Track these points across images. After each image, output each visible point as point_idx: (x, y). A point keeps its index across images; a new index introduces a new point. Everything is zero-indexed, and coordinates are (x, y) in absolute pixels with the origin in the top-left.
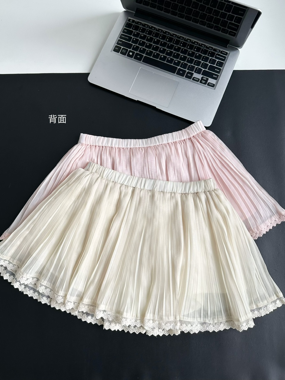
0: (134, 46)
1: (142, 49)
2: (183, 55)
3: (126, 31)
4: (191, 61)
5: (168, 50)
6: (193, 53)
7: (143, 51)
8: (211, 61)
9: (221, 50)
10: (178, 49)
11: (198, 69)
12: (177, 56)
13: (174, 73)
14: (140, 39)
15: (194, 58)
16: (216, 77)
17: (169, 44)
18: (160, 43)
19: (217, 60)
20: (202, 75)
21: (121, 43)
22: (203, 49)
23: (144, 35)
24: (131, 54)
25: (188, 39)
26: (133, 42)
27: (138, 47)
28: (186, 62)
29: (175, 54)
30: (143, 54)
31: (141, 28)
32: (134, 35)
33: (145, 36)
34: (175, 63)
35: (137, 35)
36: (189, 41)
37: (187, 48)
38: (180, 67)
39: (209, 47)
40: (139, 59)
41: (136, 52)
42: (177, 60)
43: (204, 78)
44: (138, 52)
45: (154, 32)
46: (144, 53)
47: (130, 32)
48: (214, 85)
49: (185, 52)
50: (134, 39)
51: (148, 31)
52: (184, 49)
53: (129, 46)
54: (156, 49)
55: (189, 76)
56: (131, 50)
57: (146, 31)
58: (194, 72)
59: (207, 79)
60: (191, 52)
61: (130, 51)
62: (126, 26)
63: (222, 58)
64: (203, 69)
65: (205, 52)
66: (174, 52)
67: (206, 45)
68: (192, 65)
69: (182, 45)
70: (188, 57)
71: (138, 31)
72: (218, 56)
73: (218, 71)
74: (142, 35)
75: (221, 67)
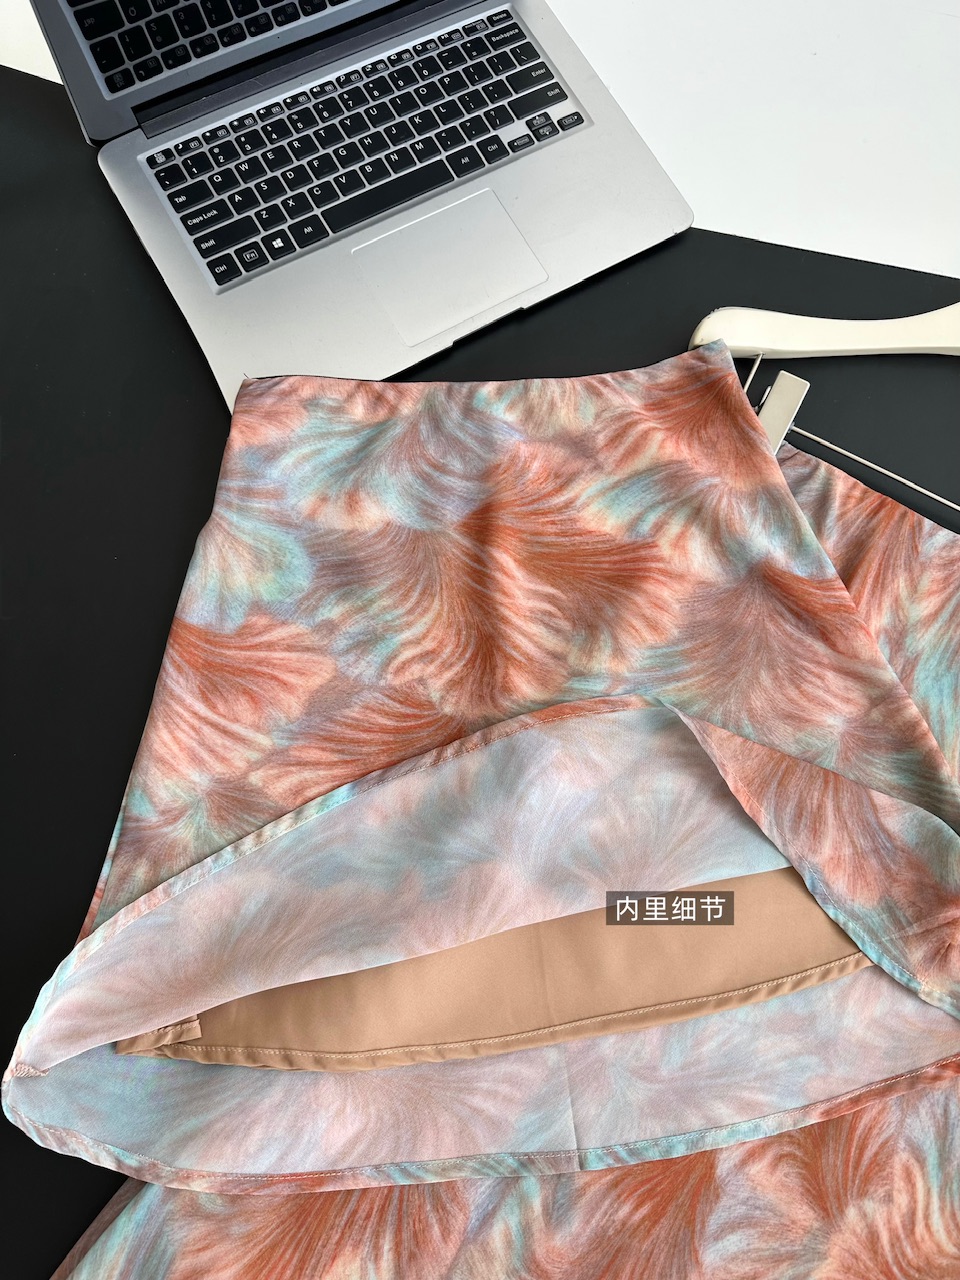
0: (258, 214)
1: (291, 202)
2: (415, 116)
3: (183, 199)
4: (451, 112)
5: (362, 139)
6: (431, 87)
7: (301, 204)
8: (497, 64)
9: (484, 16)
10: (383, 114)
11: (492, 113)
12: (403, 132)
13: (451, 178)
16: (557, 91)
17: (342, 123)
18: (317, 143)
19: (507, 49)
20: (518, 119)
21: (212, 242)
23: (247, 161)
24: (281, 245)
25: (372, 64)
26: (240, 208)
27: (273, 210)
28: (443, 128)
29: (395, 131)
30: (313, 213)
31: (216, 150)
32: (220, 188)
33: (253, 162)
34: (422, 155)
35: (228, 180)
36: (381, 66)
37: (399, 88)
38: (446, 150)
39: (447, 36)
40: (319, 234)
41: (284, 227)
42: (417, 143)
43: (535, 122)
44: (290, 222)
45: (264, 128)
46: (310, 209)
47: (198, 192)
48: (577, 114)
49: (406, 104)
50: (237, 198)
51: (243, 139)
52: (398, 97)
53: (246, 228)
54: (326, 166)
55: (496, 152)
56: (264, 234)
57: (237, 148)
58: (494, 129)
59: (546, 115)
60: (423, 91)
61: (268, 240)
62: (165, 187)
63: (511, 33)
64: (505, 102)
65: (454, 57)
66: (381, 129)
67: (434, 36)
68: (468, 117)
69: (376, 93)
70: (430, 107)
71: (217, 169)
72: (498, 38)
73: (542, 71)
74: (244, 167)
75: (537, 56)
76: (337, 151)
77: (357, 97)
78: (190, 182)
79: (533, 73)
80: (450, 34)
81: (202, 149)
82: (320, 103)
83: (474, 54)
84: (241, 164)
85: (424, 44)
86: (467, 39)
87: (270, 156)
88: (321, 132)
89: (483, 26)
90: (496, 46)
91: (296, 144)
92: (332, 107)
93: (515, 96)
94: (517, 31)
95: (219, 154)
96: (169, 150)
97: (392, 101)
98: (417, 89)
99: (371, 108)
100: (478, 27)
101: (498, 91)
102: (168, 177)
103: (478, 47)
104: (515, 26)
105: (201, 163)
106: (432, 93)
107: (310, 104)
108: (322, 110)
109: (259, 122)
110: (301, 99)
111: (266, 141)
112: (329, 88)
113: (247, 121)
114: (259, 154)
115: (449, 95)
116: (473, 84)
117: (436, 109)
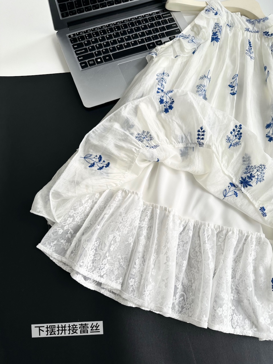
0: (95, 53)
1: (104, 50)
3: (76, 46)
4: (150, 33)
5: (125, 37)
6: (145, 26)
7: (107, 51)
10: (132, 31)
11: (160, 34)
12: (136, 36)
13: (147, 49)
14: (95, 45)
15: (150, 29)
16: (178, 30)
17: (120, 32)
18: (113, 36)
19: (167, 19)
20: (167, 36)
21: (82, 58)
22: (149, 18)
23: (94, 39)
24: (100, 61)
25: (130, 19)
26: (90, 50)
27: (99, 52)
28: (147, 36)
29: (134, 36)
30: (109, 54)
31: (87, 35)
32: (86, 45)
33: (96, 39)
34: (140, 43)
35: (89, 43)
36: (133, 19)
38: (147, 42)
39: (151, 14)
40: (111, 59)
41: (102, 56)
42: (139, 39)
43: (171, 38)
45: (100, 31)
46: (109, 52)
47: (80, 45)
49: (138, 29)
50: (90, 48)
51: (94, 33)
52: (136, 27)
53: (92, 55)
54: (115, 42)
55: (160, 44)
56: (95, 57)
57: (92, 35)
58: (160, 38)
60: (143, 27)
61: (96, 59)
62: (72, 43)
63: (168, 15)
64: (164, 32)
65: (153, 19)
66: (130, 35)
67: (148, 13)
68: (154, 34)
69: (130, 26)
70: (144, 31)
71: (86, 40)
72: (165, 16)
73: (175, 25)
74: (93, 40)
75: (174, 21)
76: (118, 39)
77: (125, 26)
78: (79, 42)
79: (173, 26)
81: (83, 35)
82: (116, 27)
83: (158, 19)
85: (145, 15)
86: (156, 15)
87: (100, 38)
88: (115, 34)
91: (108, 36)
92: (119, 28)
93: (167, 31)
96: (75, 34)
98: (141, 26)
99: (129, 29)
100: (160, 12)
101: (163, 29)
102: (73, 40)
103: (159, 17)
104: (169, 13)
105: (83, 38)
107: (113, 27)
108: (116, 28)
109: (99, 29)
110: (111, 25)
111: (100, 34)
112: (118, 23)
113: (96, 29)
114: (98, 37)
115: (150, 28)
116: (156, 27)
117: (146, 32)
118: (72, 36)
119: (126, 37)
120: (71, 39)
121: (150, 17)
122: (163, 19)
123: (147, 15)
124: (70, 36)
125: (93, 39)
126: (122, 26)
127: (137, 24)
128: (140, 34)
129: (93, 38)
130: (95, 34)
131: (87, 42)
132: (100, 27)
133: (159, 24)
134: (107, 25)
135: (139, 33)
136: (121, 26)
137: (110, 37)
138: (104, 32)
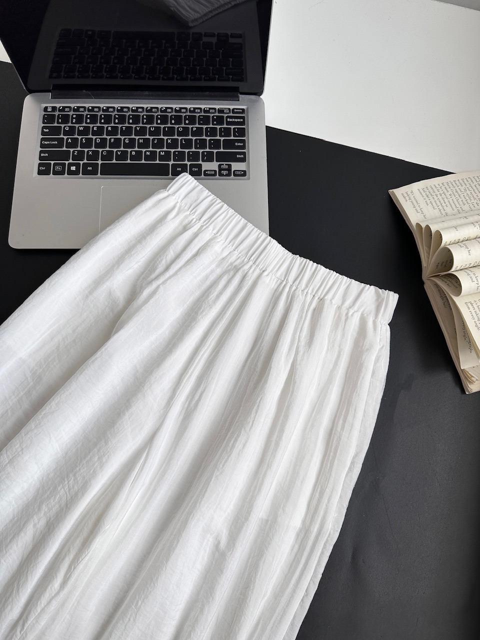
0: (74, 152)
1: (90, 153)
2: (170, 139)
3: (47, 130)
4: (188, 144)
5: (139, 139)
6: (186, 129)
8: (222, 132)
9: (232, 107)
10: (157, 132)
11: (206, 153)
12: (160, 144)
13: (168, 174)
14: (79, 137)
15: (190, 137)
16: (242, 156)
17: (136, 128)
18: (119, 131)
19: (232, 127)
20: (216, 161)
21: (47, 155)
22: (199, 116)
23: (84, 126)
25: (166, 107)
26: (69, 145)
27: (81, 153)
28: (179, 150)
29: (156, 142)
30: (97, 162)
31: (74, 116)
32: (66, 133)
33: (87, 129)
34: (161, 158)
35: (71, 131)
36: (169, 110)
37: (171, 123)
38: (174, 161)
39: (208, 109)
40: (94, 173)
41: (81, 162)
42: (163, 151)
43: (222, 166)
44: (85, 161)
45: (101, 115)
47: (57, 131)
48: (244, 171)
49: (170, 132)
50: (70, 140)
51: (89, 116)
52: (167, 127)
53: (65, 155)
54: (117, 143)
55: (197, 172)
56: (71, 161)
57: (84, 119)
58: (202, 161)
59: (230, 166)
60: (181, 129)
61: (70, 165)
62: (44, 123)
63: (239, 120)
64: (215, 151)
65: (205, 120)
66: (151, 138)
67: (203, 107)
68: (193, 150)
69: (159, 121)
70: (180, 138)
71: (70, 124)
72: (231, 120)
73: (241, 144)
74: (81, 128)
75: (244, 136)
76: (126, 138)
77: (150, 119)
78: (56, 125)
79: (236, 144)
80: (210, 108)
81: (69, 113)
82: (131, 115)
83: (215, 123)
84: (80, 126)
85: (195, 109)
86: (217, 114)
87: (95, 129)
88: (124, 128)
89: (228, 111)
90: (228, 123)
91: (110, 128)
92: (136, 119)
93: (222, 150)
94: (242, 120)
95: (74, 118)
96: (56, 107)
97: (165, 128)
98: (179, 127)
99: (152, 127)
100: (225, 111)
101: (216, 144)
102: (48, 118)
103: (220, 120)
104: (243, 118)
105: (65, 119)
106: (185, 132)
107: (127, 114)
108: (131, 118)
109: (101, 111)
110: (125, 110)
111: (99, 121)
112: (140, 110)
113: (95, 109)
114: (91, 126)
115: (192, 136)
116: (206, 136)
117: (181, 140)
118: (50, 109)
119: (141, 139)
120: (45, 115)
121: (203, 114)
122: (225, 126)
123: (199, 111)
124: (46, 109)
125: (82, 126)
126: (145, 117)
127: (173, 122)
128: (169, 141)
129: (84, 124)
130: (88, 118)
131: (68, 129)
132: (104, 108)
133: (213, 132)
134: (119, 108)
135: (167, 140)
136: (143, 116)
137: (114, 131)
138: (108, 119)
